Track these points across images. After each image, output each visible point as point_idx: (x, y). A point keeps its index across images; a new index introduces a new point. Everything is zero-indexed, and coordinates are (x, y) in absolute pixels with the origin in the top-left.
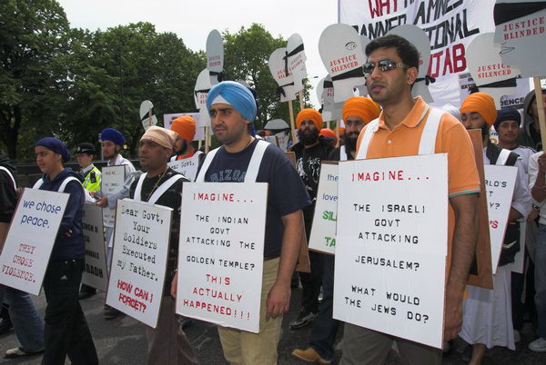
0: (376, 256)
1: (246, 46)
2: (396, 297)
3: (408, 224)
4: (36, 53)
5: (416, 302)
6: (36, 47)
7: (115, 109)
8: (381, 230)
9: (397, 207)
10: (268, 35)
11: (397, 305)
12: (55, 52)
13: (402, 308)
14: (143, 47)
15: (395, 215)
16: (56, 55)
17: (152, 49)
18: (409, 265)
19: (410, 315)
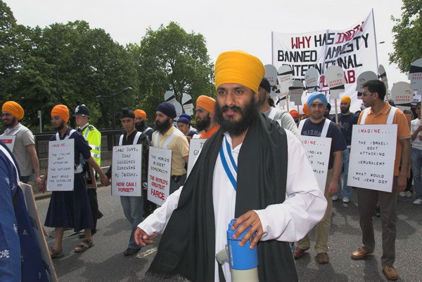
0: (367, 160)
1: (165, 40)
2: (375, 175)
3: (381, 149)
5: (383, 176)
8: (370, 151)
9: (377, 143)
10: (182, 31)
11: (375, 178)
13: (377, 179)
14: (77, 40)
15: (376, 145)
17: (86, 42)
18: (381, 164)
19: (380, 182)
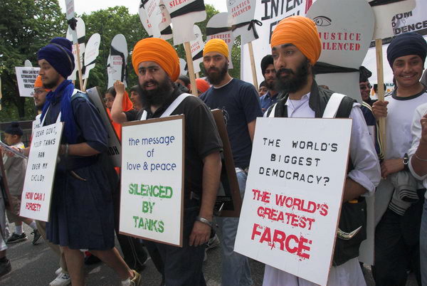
4: (37, 33)
6: (37, 29)
7: (100, 76)
12: (50, 32)
16: (52, 34)
